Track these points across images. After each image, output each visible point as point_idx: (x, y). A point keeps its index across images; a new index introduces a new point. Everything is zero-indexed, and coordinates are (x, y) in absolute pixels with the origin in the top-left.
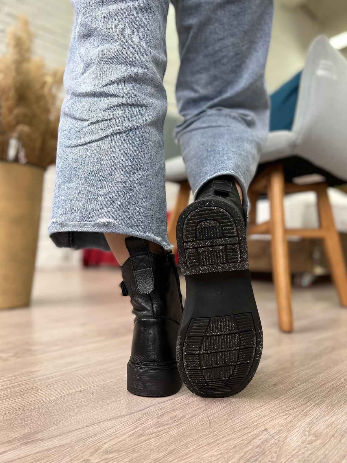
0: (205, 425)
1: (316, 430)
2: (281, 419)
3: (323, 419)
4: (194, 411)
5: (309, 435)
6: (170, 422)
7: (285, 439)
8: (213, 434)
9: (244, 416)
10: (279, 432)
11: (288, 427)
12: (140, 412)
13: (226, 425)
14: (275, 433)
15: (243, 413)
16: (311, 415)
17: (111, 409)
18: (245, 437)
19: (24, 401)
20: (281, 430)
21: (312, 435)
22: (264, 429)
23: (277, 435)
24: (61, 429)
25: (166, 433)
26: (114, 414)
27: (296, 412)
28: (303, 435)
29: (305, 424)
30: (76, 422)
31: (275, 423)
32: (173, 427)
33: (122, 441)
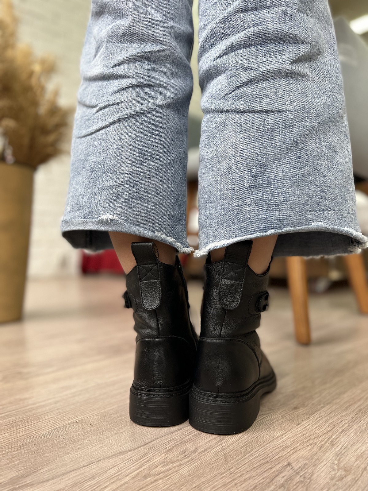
0: (220, 461)
1: (345, 462)
2: (306, 451)
3: (352, 449)
4: (206, 443)
5: (338, 470)
6: (179, 458)
7: (311, 476)
8: (229, 472)
9: (263, 448)
10: (304, 466)
11: (313, 461)
12: (145, 446)
13: (243, 460)
14: (300, 468)
15: (262, 444)
16: (338, 444)
17: (111, 444)
18: (266, 475)
19: (11, 437)
20: (306, 465)
21: (342, 468)
22: (286, 463)
23: (302, 471)
24: (54, 471)
25: (175, 472)
26: (115, 450)
27: (321, 441)
28: (331, 470)
29: (332, 456)
30: (71, 462)
31: (299, 455)
32: (184, 464)
33: (124, 484)
